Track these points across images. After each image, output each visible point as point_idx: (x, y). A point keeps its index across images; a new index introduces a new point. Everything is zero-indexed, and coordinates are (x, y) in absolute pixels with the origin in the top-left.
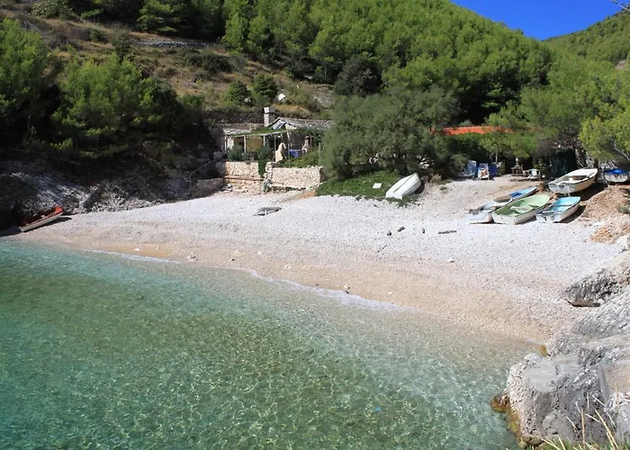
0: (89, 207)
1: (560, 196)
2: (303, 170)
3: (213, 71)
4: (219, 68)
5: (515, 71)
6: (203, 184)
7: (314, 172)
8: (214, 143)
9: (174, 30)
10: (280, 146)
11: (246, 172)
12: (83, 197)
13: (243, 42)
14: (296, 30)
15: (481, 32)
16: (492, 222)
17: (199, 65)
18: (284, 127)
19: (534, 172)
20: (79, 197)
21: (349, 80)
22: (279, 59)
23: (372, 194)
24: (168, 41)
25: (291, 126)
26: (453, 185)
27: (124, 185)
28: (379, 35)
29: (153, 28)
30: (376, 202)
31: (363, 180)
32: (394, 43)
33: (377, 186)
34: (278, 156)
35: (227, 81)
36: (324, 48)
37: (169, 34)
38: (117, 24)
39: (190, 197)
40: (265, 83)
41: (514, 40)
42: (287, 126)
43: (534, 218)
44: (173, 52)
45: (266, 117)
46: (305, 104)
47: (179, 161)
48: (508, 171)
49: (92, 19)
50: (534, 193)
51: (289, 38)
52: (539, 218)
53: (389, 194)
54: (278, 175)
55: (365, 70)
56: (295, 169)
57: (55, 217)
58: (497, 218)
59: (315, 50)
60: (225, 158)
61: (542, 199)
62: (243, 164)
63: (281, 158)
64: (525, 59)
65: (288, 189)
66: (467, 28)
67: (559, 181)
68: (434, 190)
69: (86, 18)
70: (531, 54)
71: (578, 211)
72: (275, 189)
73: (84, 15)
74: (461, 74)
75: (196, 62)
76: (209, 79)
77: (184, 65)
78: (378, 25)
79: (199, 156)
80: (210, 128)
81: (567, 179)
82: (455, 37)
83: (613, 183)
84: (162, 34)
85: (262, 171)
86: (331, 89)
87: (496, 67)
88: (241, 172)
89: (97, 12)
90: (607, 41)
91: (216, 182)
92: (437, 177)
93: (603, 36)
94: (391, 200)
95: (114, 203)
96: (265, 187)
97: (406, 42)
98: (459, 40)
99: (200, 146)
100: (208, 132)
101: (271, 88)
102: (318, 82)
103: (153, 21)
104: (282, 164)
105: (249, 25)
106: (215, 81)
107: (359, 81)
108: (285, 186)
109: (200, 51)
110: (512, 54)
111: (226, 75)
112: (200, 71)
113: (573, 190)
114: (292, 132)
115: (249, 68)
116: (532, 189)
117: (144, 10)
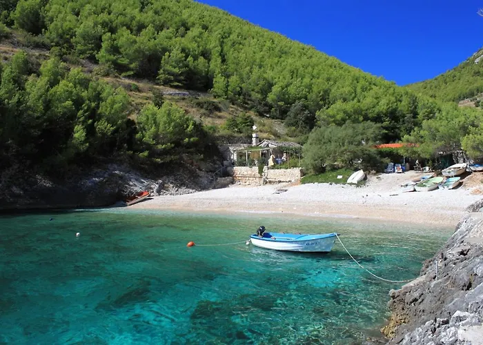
0: (159, 192)
1: (448, 177)
2: (289, 170)
3: (211, 112)
4: (214, 109)
5: (395, 110)
6: (221, 180)
7: (296, 172)
8: (223, 156)
9: (180, 84)
10: (271, 157)
11: (250, 172)
12: (155, 186)
13: (226, 92)
14: (258, 85)
15: (370, 84)
16: (415, 190)
17: (202, 107)
18: (268, 146)
19: (427, 168)
20: (152, 186)
21: (295, 118)
22: (247, 104)
23: (337, 182)
24: (177, 91)
25: (273, 145)
26: (383, 176)
27: (176, 180)
28: (310, 87)
29: (166, 83)
30: (342, 185)
31: (331, 175)
32: (320, 93)
33: (340, 177)
34: (271, 163)
35: (220, 117)
36: (277, 96)
37: (176, 87)
38: (146, 81)
39: (214, 188)
40: (246, 119)
41: (392, 89)
42: (270, 145)
43: (438, 188)
44: (184, 99)
45: (254, 140)
46: (271, 132)
47: (203, 166)
48: (412, 168)
49: (129, 77)
50: (432, 177)
51: (253, 90)
52: (440, 187)
53: (349, 181)
54: (272, 174)
55: (305, 110)
56: (283, 170)
57: (143, 198)
58: (417, 188)
59: (271, 97)
60: (233, 164)
61: (439, 179)
62: (247, 168)
63: (273, 164)
64: (401, 101)
65: (280, 182)
66: (362, 82)
67: (447, 170)
68: (373, 179)
69: (125, 77)
70: (404, 98)
71: (460, 184)
72: (270, 182)
73: (124, 74)
74: (363, 113)
75: (200, 105)
76: (209, 116)
77: (192, 107)
78: (307, 80)
79: (215, 164)
80: (219, 147)
81: (450, 169)
82: (356, 88)
83: (475, 171)
84: (171, 87)
85: (261, 171)
86: (282, 122)
87: (385, 107)
88: (245, 173)
89: (132, 73)
90: (450, 87)
91: (228, 179)
92: (374, 172)
93: (446, 83)
94: (351, 184)
95: (173, 191)
96: (264, 181)
97: (327, 92)
98: (359, 90)
99: (215, 158)
100: (218, 149)
101: (250, 122)
102: (273, 118)
103: (166, 78)
104: (273, 167)
105: (228, 82)
106: (212, 117)
107: (301, 117)
108: (277, 180)
109: (200, 98)
110: (393, 99)
111: (219, 114)
112: (203, 111)
113: (456, 174)
114: (274, 149)
115: (231, 109)
116: (431, 176)
117: (161, 71)
